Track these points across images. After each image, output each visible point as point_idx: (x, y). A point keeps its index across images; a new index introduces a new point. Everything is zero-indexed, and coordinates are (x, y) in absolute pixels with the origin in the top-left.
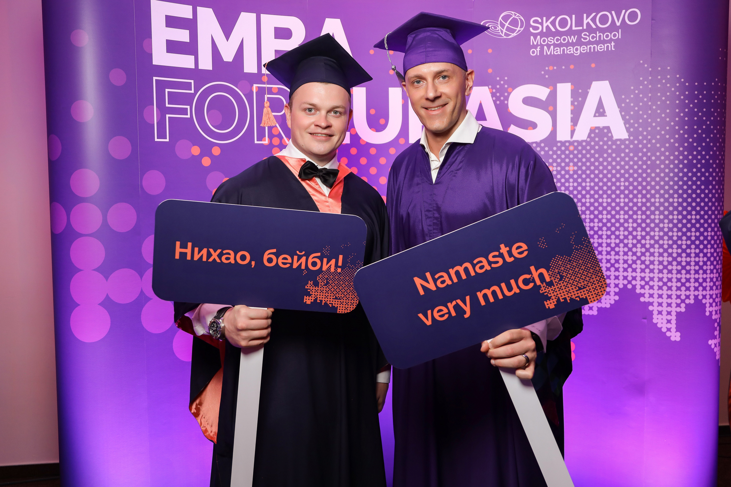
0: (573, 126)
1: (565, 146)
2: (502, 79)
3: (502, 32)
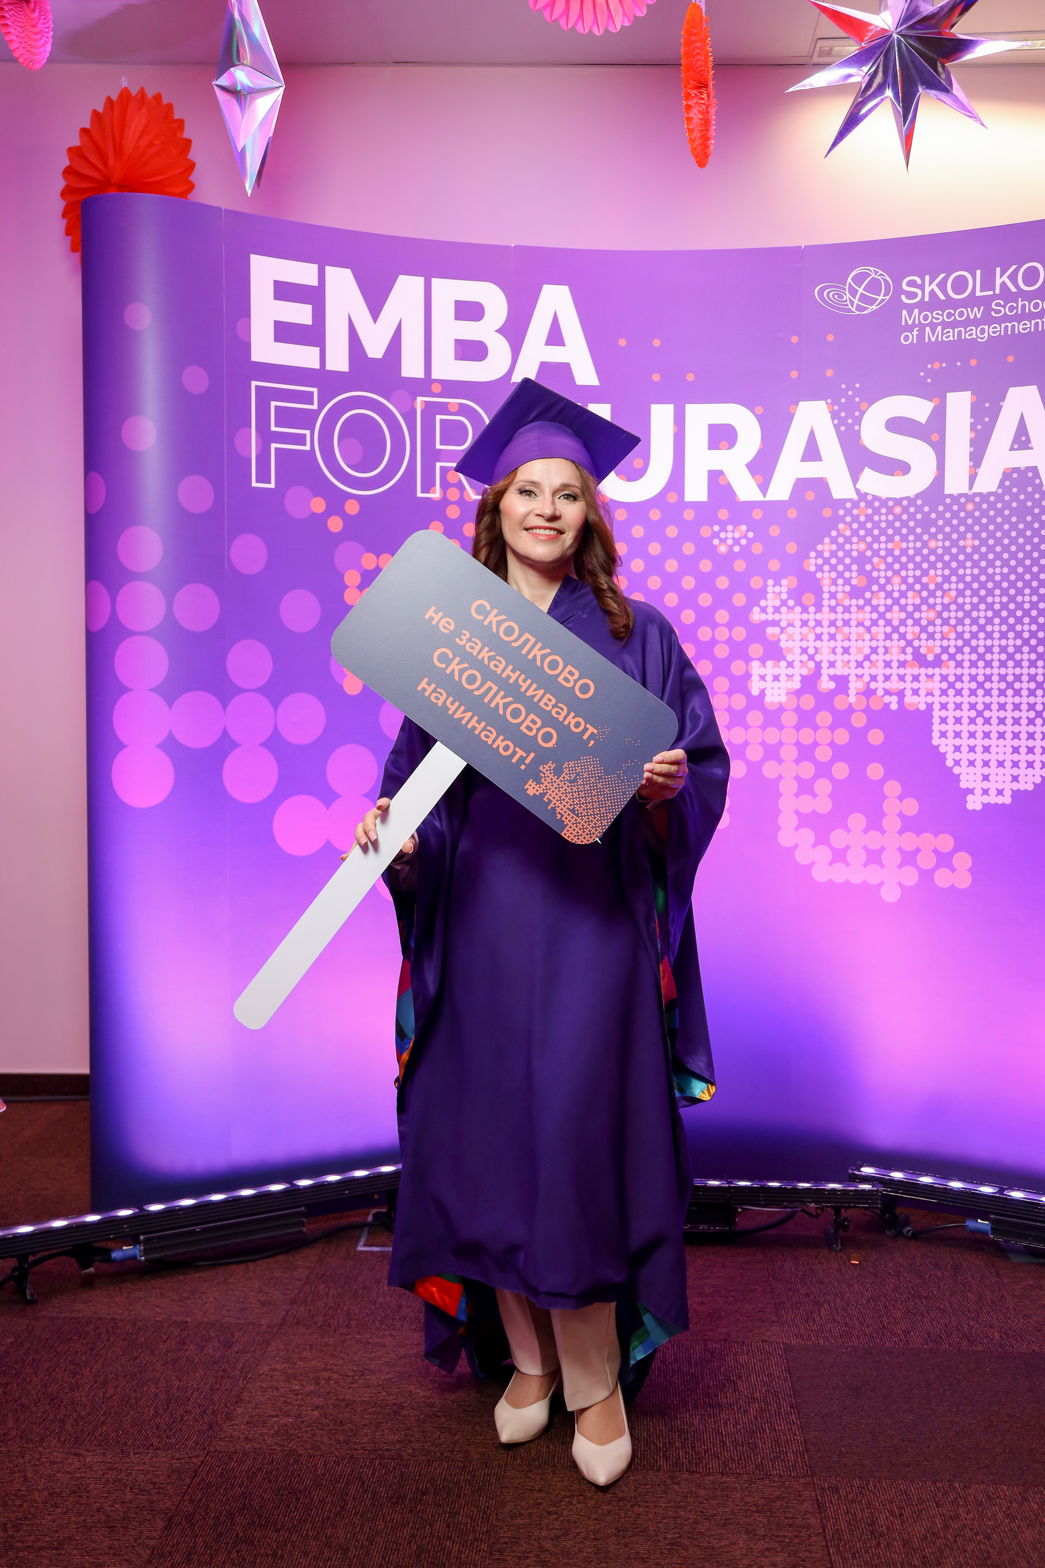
0: (973, 468)
1: (959, 504)
2: (850, 387)
3: (852, 303)
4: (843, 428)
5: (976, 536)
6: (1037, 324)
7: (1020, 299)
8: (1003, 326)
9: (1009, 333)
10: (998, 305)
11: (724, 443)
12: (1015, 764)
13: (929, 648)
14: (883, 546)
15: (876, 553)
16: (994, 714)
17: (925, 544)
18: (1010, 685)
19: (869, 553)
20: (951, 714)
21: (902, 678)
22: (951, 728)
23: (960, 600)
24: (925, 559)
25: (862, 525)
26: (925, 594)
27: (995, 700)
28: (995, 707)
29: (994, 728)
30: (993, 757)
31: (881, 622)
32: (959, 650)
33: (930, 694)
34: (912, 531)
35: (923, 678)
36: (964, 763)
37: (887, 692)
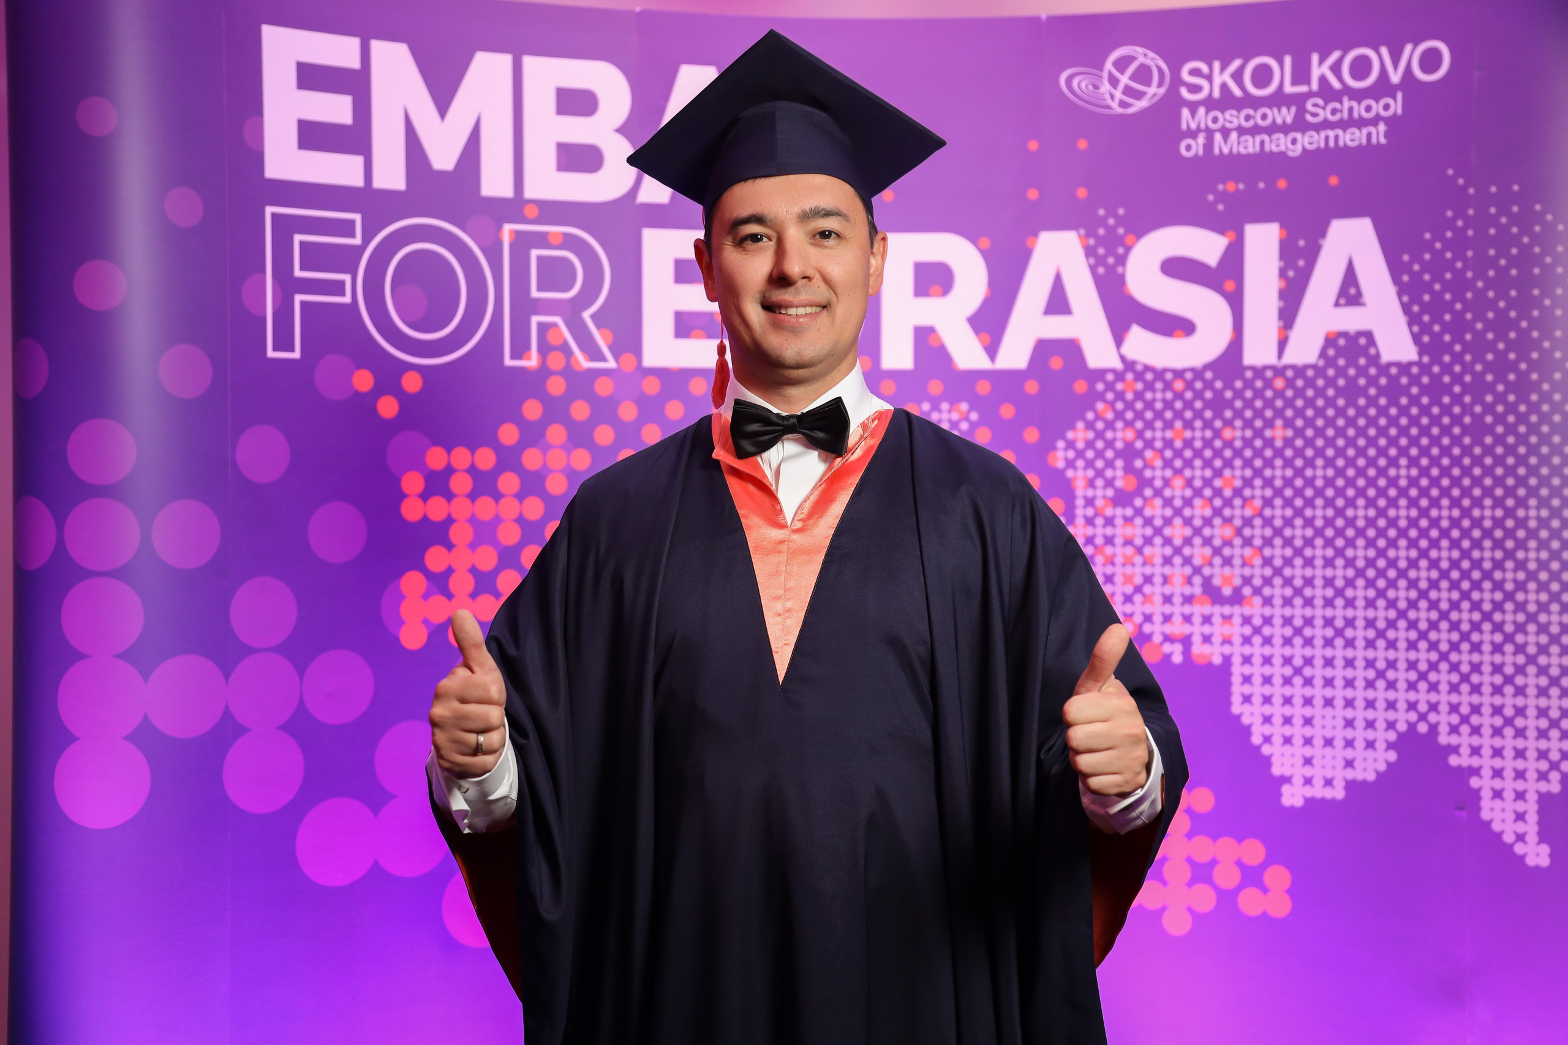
0: (1282, 329)
1: (1264, 379)
2: (1112, 213)
3: (1112, 97)
4: (1101, 270)
5: (1288, 423)
6: (1369, 135)
7: (1345, 100)
8: (1323, 134)
9: (1332, 143)
10: (1316, 105)
11: (936, 288)
12: (1349, 743)
13: (1225, 578)
14: (1159, 434)
15: (1149, 444)
16: (1318, 672)
17: (1217, 434)
18: (1339, 633)
19: (1139, 444)
20: (1257, 670)
21: (1187, 619)
22: (1257, 689)
23: (1268, 512)
24: (1218, 453)
25: (1129, 406)
26: (1218, 502)
27: (1318, 652)
28: (1318, 662)
29: (1318, 692)
30: (1317, 733)
31: (1158, 541)
32: (1268, 581)
33: (1227, 641)
34: (1198, 414)
35: (1217, 620)
36: (1277, 740)
37: (1168, 638)
